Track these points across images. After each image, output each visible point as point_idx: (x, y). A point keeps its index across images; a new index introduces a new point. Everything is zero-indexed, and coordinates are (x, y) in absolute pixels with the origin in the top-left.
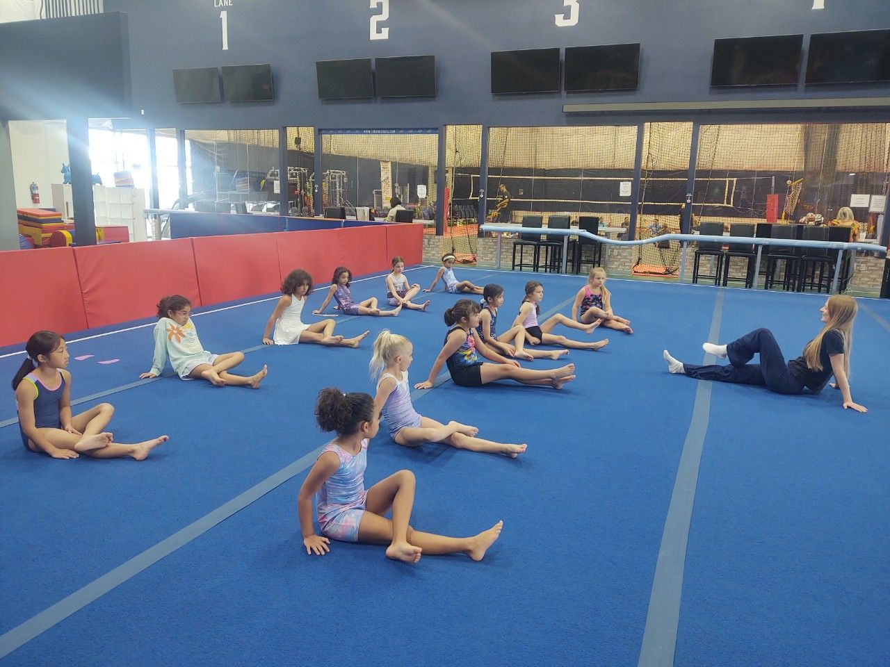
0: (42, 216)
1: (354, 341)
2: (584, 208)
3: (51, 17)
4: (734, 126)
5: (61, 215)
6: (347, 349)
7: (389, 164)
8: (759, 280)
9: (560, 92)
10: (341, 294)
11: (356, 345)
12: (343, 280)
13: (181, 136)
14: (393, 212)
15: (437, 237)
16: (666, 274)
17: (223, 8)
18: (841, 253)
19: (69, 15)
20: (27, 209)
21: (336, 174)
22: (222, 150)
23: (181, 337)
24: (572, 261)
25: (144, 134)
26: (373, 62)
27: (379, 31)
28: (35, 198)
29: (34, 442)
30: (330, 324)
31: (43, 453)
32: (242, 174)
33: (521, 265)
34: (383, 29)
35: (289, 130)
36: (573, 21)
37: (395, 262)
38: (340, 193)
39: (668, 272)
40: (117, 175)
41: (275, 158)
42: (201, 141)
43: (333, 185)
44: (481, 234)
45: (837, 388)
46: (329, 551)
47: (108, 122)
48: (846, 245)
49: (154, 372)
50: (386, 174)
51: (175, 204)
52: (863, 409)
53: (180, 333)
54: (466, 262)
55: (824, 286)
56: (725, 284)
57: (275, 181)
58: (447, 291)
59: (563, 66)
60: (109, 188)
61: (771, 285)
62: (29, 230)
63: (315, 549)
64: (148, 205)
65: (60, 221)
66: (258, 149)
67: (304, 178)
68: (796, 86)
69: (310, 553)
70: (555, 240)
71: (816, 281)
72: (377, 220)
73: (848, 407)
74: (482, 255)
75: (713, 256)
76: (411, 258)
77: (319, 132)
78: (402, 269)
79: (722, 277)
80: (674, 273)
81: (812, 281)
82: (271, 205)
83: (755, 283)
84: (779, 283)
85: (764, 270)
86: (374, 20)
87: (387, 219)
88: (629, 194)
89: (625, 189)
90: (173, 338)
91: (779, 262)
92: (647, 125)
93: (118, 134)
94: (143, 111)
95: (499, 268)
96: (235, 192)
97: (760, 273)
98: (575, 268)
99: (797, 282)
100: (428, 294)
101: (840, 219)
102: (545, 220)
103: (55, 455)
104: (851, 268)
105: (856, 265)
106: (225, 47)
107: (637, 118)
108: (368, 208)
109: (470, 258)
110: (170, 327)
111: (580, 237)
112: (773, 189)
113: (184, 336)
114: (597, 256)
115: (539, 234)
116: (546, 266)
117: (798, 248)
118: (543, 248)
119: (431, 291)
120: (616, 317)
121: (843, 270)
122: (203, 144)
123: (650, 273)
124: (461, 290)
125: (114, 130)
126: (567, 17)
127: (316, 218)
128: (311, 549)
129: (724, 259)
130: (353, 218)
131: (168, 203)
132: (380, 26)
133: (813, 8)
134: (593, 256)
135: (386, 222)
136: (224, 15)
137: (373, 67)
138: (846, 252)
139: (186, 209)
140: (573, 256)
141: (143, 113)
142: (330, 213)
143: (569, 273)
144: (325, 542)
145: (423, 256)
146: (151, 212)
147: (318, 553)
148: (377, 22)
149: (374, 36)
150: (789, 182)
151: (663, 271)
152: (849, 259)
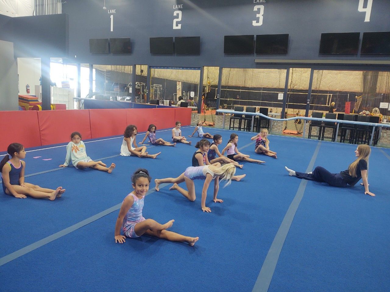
0: (30, 98)
1: (154, 156)
2: (262, 104)
3: (38, 15)
4: (329, 71)
5: (38, 98)
6: (150, 159)
7: (181, 82)
8: (338, 138)
9: (253, 54)
10: (150, 136)
11: (155, 157)
12: (152, 130)
13: (91, 67)
14: (179, 103)
15: (198, 114)
16: (297, 134)
17: (112, 14)
18: (374, 128)
19: (45, 14)
20: (24, 95)
21: (158, 86)
22: (108, 74)
23: (77, 150)
24: (256, 127)
25: (75, 66)
26: (174, 38)
27: (177, 26)
28: (28, 91)
29: (9, 191)
30: (144, 148)
31: (12, 196)
32: (117, 84)
33: (233, 128)
34: (178, 25)
35: (137, 66)
36: (260, 23)
37: (177, 124)
38: (159, 94)
39: (299, 133)
40: (63, 83)
41: (130, 78)
42: (100, 69)
43: (156, 91)
44: (217, 114)
45: (363, 185)
46: (125, 242)
47: (61, 60)
48: (376, 124)
49: (65, 164)
50: (179, 87)
51: (87, 96)
52: (373, 195)
53: (77, 148)
54: (210, 125)
55: (367, 142)
56: (323, 140)
57: (130, 88)
58: (199, 137)
59: (255, 42)
60: (59, 88)
61: (344, 141)
62: (24, 104)
63: (119, 241)
64: (75, 95)
65: (37, 101)
66: (124, 74)
67: (143, 87)
68: (357, 54)
69: (116, 242)
70: (248, 117)
71: (364, 140)
72: (173, 106)
73: (367, 194)
74: (217, 123)
75: (318, 127)
76: (185, 122)
77: (150, 67)
78: (180, 126)
79: (321, 136)
80: (301, 134)
81: (362, 140)
82: (128, 98)
83: (336, 140)
84: (347, 140)
85: (340, 134)
86: (175, 21)
87: (177, 106)
88: (282, 99)
89: (281, 96)
90: (74, 150)
91: (348, 130)
92: (291, 69)
93: (65, 65)
94: (76, 56)
95: (224, 129)
96: (113, 92)
97: (338, 135)
98: (257, 130)
99: (354, 140)
100: (190, 138)
101: (374, 113)
102: (245, 109)
103: (16, 197)
104: (379, 135)
105: (382, 133)
106: (112, 30)
107: (286, 66)
108: (169, 101)
109: (212, 124)
110: (73, 146)
111: (260, 117)
112: (348, 100)
113: (79, 150)
114: (267, 125)
115: (242, 115)
116: (244, 129)
117: (355, 125)
118: (243, 121)
119: (192, 137)
120: (270, 151)
121: (376, 135)
122: (100, 71)
123: (291, 134)
124: (205, 136)
125: (63, 64)
126: (258, 22)
127: (146, 104)
128: (117, 241)
129: (322, 129)
130: (162, 105)
131: (84, 95)
132: (177, 23)
133: (365, 21)
134: (265, 125)
135: (176, 107)
136: (112, 17)
137: (174, 40)
138: (377, 127)
139: (92, 98)
140: (257, 125)
141: (76, 57)
142: (152, 102)
143: (255, 132)
144: (124, 238)
145: (191, 122)
146: (76, 99)
147: (120, 243)
148: (176, 22)
149: (175, 27)
150: (356, 97)
151: (296, 133)
152: (379, 131)
